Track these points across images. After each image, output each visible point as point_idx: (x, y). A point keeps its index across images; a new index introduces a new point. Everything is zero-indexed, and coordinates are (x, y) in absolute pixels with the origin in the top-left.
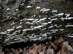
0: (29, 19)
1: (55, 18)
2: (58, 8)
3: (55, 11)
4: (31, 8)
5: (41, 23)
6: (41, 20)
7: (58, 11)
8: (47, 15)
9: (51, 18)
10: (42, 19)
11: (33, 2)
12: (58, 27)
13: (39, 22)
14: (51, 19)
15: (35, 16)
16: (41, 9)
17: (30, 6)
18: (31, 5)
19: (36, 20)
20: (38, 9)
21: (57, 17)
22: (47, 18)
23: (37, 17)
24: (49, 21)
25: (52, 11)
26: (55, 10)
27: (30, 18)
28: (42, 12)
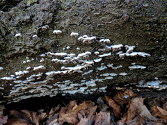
0: (57, 54)
1: (108, 52)
2: (111, 36)
3: (105, 40)
4: (62, 34)
5: (82, 61)
6: (80, 55)
7: (111, 41)
8: (92, 46)
9: (100, 52)
10: (83, 54)
11: (65, 24)
12: (116, 68)
13: (76, 58)
14: (100, 54)
15: (68, 47)
16: (79, 36)
17: (59, 31)
18: (61, 29)
19: (72, 55)
20: (73, 36)
21: (111, 51)
22: (93, 53)
23: (72, 50)
24: (97, 57)
25: (99, 39)
26: (105, 38)
27: (60, 52)
28: (81, 41)
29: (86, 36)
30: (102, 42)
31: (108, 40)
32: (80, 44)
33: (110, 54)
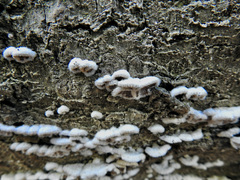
0: (23, 129)
1: (191, 129)
3: (190, 92)
6: (103, 134)
8: (142, 109)
10: (113, 132)
11: (45, 24)
12: (204, 167)
15: (62, 109)
18: (34, 42)
19: (76, 132)
21: (201, 125)
22: (144, 129)
25: (170, 87)
27: (36, 121)
28: (106, 90)
29: (123, 72)
30: (180, 97)
31: (200, 91)
32: (102, 98)
33: (198, 135)
